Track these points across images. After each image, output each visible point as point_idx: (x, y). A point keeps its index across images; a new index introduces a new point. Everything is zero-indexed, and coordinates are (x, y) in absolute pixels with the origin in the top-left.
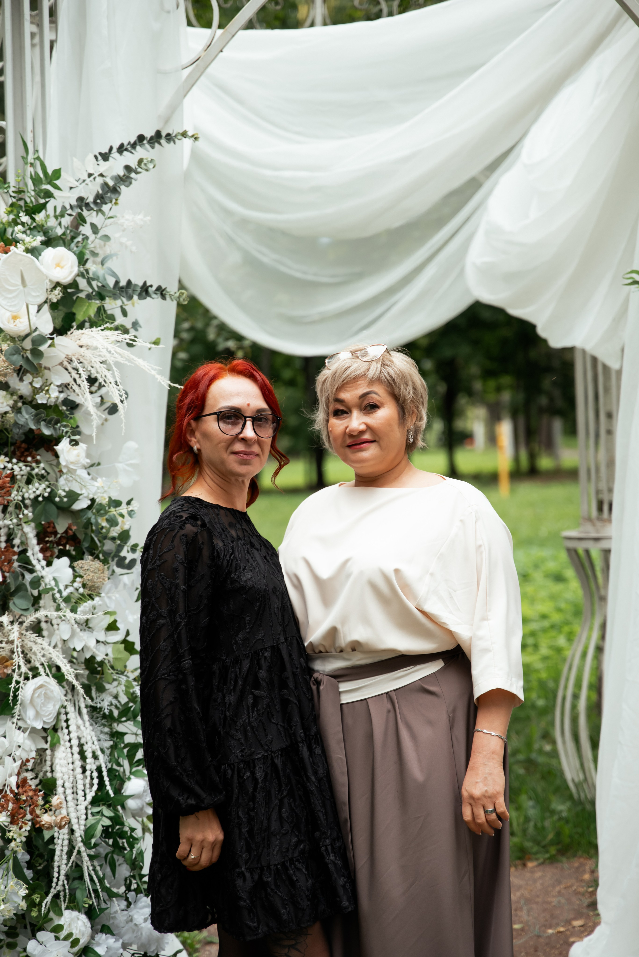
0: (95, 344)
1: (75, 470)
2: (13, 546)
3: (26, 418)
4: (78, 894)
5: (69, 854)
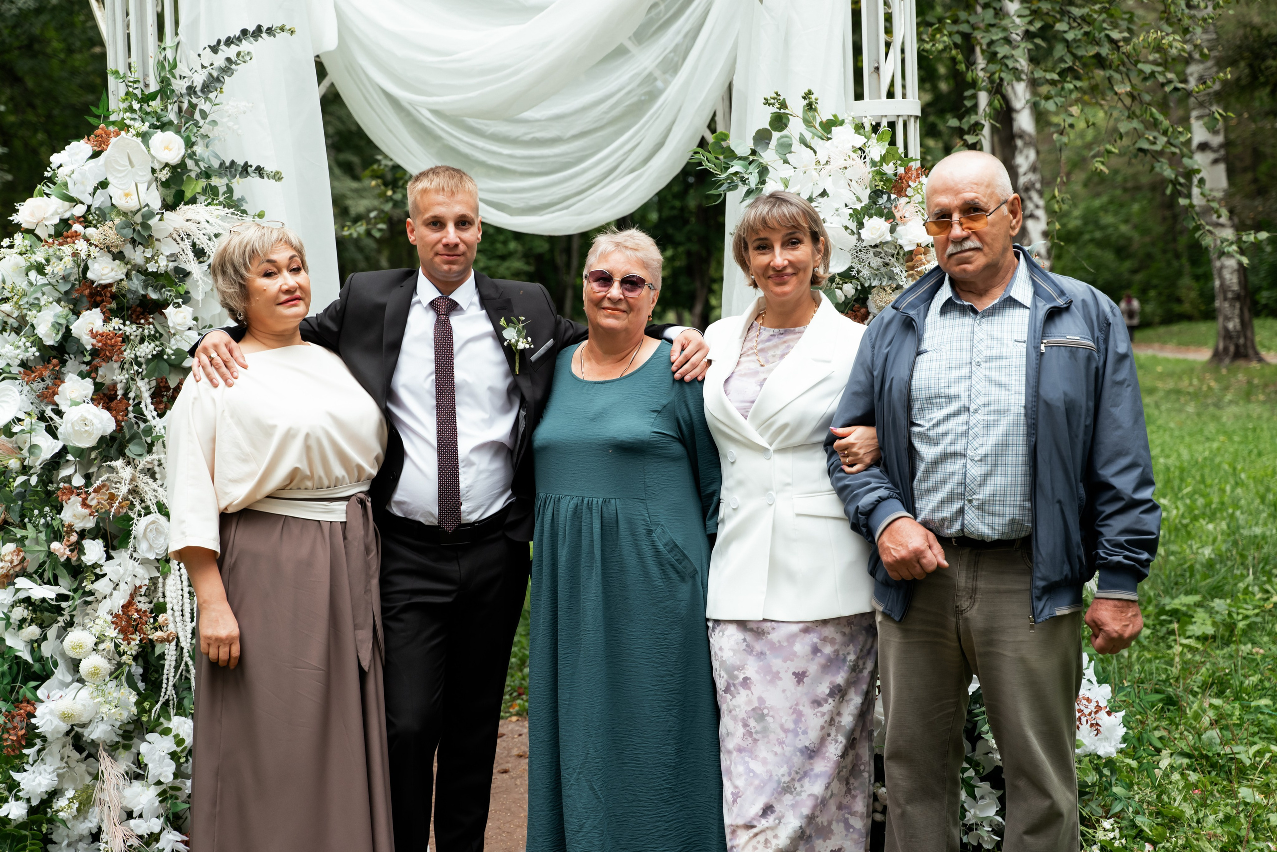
0: (198, 218)
1: (183, 331)
2: (129, 399)
3: (136, 284)
4: (186, 702)
5: (177, 668)
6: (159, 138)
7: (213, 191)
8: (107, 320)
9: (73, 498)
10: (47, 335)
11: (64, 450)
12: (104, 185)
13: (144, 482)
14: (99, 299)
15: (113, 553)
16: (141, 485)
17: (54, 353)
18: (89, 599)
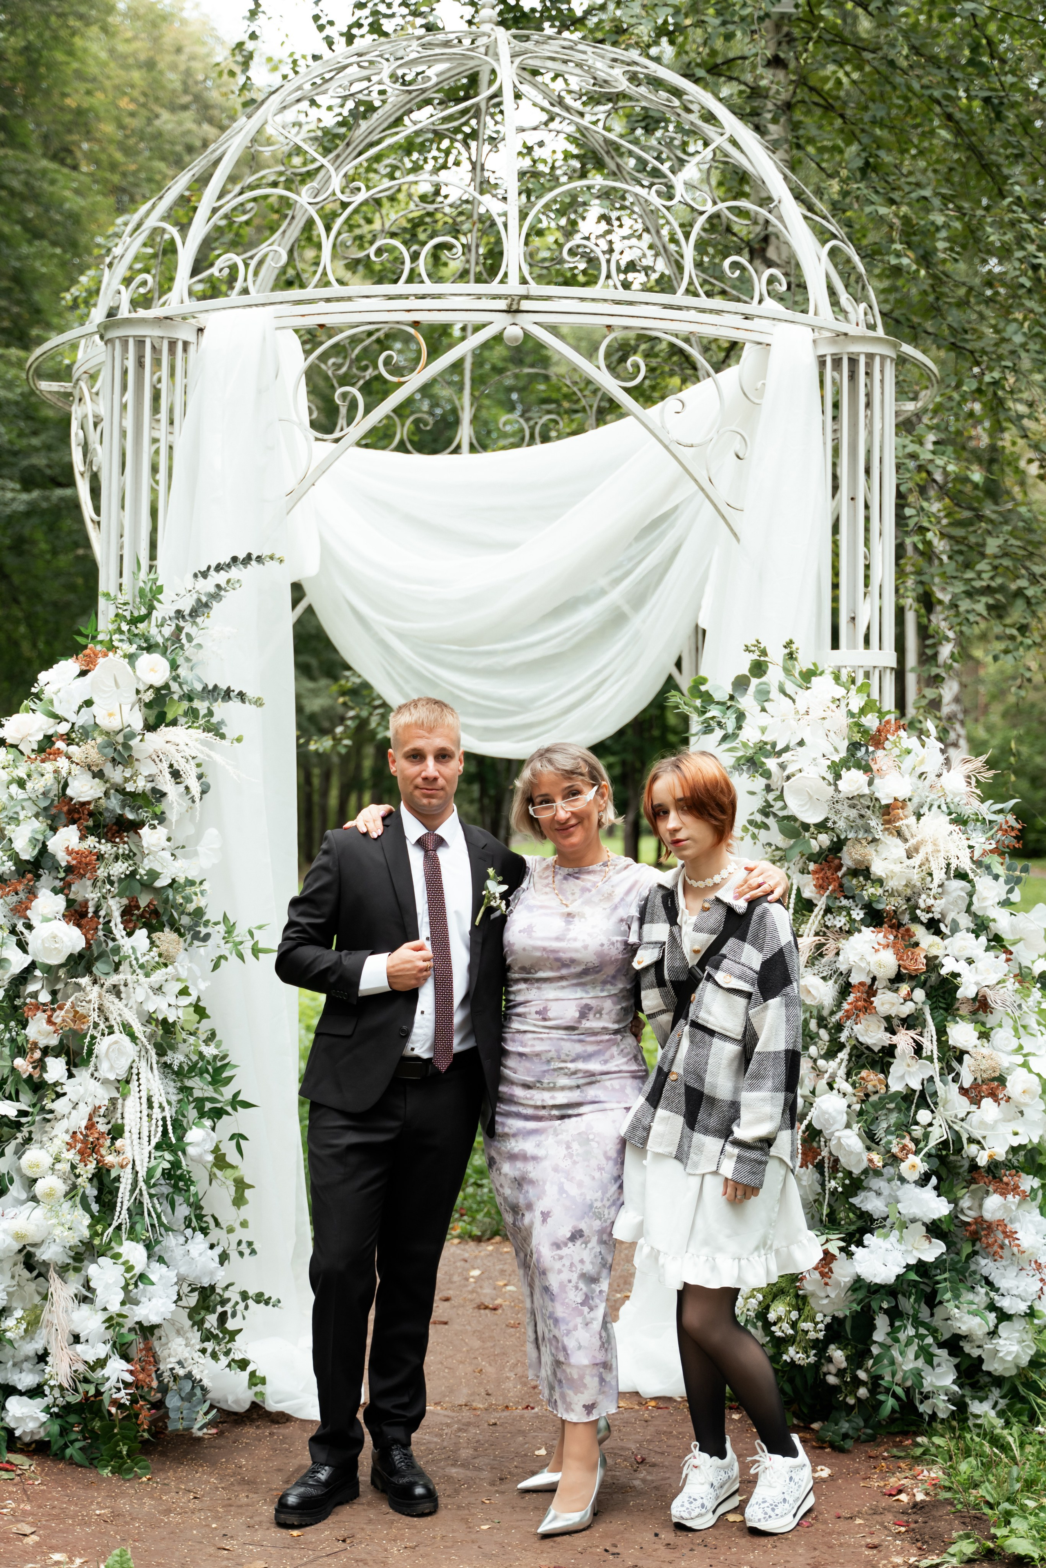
0: (178, 740)
1: (157, 852)
2: (100, 917)
3: (114, 804)
4: (138, 1227)
5: (132, 1191)
6: (145, 660)
7: (193, 713)
8: (83, 838)
9: (40, 1014)
10: (23, 850)
11: (33, 965)
12: (89, 703)
13: (110, 1001)
14: (76, 816)
15: (74, 1071)
16: (107, 1004)
17: (29, 867)
18: (48, 1116)
